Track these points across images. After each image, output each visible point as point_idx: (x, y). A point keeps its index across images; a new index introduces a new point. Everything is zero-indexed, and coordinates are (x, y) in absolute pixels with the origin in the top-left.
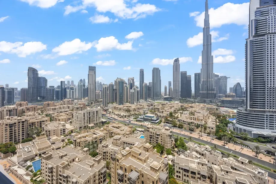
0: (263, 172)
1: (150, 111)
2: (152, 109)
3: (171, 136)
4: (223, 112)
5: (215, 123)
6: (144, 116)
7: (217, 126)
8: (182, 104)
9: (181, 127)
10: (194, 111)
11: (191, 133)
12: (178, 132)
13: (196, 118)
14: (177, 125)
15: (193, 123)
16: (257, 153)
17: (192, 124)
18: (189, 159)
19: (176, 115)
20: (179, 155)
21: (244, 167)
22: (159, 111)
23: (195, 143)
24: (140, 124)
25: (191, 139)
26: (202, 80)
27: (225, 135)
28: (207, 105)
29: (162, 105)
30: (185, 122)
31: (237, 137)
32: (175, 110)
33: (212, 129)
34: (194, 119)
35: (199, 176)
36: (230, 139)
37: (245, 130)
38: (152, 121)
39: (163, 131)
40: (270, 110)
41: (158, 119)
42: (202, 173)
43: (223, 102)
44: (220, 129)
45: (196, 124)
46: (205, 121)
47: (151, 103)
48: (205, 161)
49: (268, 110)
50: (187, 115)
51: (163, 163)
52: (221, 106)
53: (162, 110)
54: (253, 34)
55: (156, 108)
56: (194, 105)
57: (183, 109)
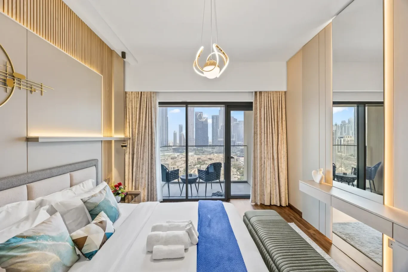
5: (236, 176)
8: (199, 156)
19: (191, 171)
26: (221, 124)
29: (172, 158)
32: (191, 165)
52: (240, 156)
56: (213, 157)
57: (201, 162)
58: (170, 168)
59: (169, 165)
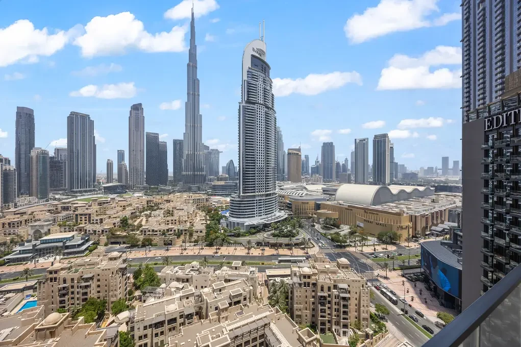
0: (254, 269)
1: (60, 226)
2: (68, 218)
3: (126, 268)
4: (214, 203)
5: (204, 222)
6: (38, 242)
7: (208, 227)
8: (150, 198)
9: (147, 243)
10: (173, 208)
11: (168, 250)
12: (142, 257)
13: (175, 220)
14: (138, 243)
15: (171, 231)
16: (249, 249)
17: (170, 233)
18: (165, 299)
19: (135, 221)
20: (144, 301)
21: (237, 273)
22: (89, 221)
23: (175, 265)
24: (20, 268)
25: (167, 260)
26: (186, 152)
27: (217, 237)
28: (193, 195)
29: (100, 204)
30: (156, 231)
31: (230, 236)
32: (135, 212)
33: (201, 232)
34: (172, 223)
35: (182, 320)
36: (223, 240)
37: (238, 224)
38: (66, 251)
39: (104, 264)
40: (259, 194)
41: (87, 241)
42: (186, 313)
43: (214, 188)
44: (211, 230)
45: (177, 231)
46: (191, 223)
47: (65, 203)
48: (191, 289)
49: (257, 194)
50: (159, 218)
51: (105, 340)
52: (212, 195)
53: (98, 218)
54: (246, 99)
55: (81, 215)
56: (172, 198)
57: (152, 206)
58: (93, 220)
59: (92, 215)
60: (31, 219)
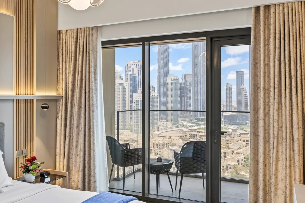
60: (170, 143)
